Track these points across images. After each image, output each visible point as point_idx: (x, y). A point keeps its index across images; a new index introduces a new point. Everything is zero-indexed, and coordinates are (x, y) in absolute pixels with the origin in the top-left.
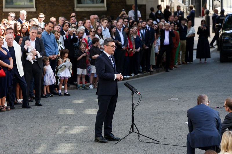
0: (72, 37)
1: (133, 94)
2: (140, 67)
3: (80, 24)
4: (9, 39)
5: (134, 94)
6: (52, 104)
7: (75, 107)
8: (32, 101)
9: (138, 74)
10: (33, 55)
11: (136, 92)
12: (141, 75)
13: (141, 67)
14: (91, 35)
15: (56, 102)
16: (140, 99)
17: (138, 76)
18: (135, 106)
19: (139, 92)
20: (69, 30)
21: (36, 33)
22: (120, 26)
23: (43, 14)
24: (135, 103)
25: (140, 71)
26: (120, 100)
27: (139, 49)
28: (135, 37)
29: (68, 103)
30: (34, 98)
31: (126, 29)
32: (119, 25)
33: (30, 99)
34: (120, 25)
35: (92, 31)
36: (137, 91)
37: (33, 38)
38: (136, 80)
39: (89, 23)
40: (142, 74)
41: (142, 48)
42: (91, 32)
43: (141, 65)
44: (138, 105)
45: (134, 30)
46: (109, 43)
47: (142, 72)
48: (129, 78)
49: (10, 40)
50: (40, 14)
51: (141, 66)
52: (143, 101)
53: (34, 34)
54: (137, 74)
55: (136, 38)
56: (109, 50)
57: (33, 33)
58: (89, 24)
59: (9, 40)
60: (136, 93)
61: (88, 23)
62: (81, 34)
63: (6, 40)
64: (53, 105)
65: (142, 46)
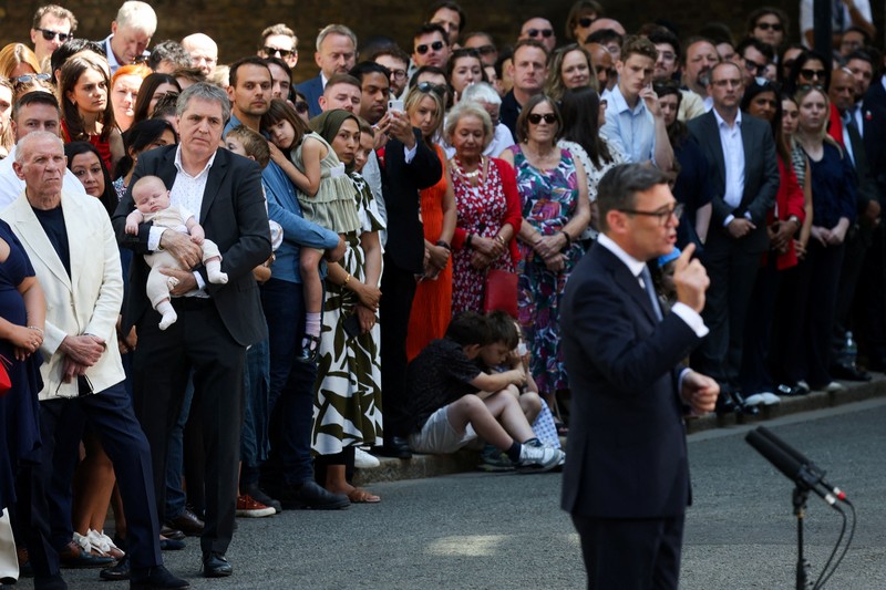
0: (409, 154)
1: (798, 502)
2: (846, 339)
3: (462, 72)
4: (44, 159)
5: (808, 502)
6: (300, 563)
7: (442, 583)
8: (175, 546)
9: (834, 385)
10: (174, 265)
11: (819, 487)
12: (850, 390)
13: (850, 343)
14: (531, 143)
15: (325, 549)
16: (845, 536)
17: (833, 393)
18: (812, 576)
19: (837, 491)
20: (390, 110)
21: (212, 120)
22: (730, 87)
23: (289, 30)
24: (816, 557)
25: (845, 365)
26: (721, 544)
27: (840, 230)
28: (818, 156)
29: (400, 561)
30: (190, 530)
31: (763, 102)
32: (724, 82)
33: (164, 533)
34: (734, 82)
35: (536, 119)
36: (827, 480)
37: (197, 153)
38: (819, 422)
39: (531, 68)
40: (854, 384)
41: (857, 226)
42: (532, 126)
43: (847, 330)
44: (829, 570)
45: (807, 112)
46: (640, 196)
47: (857, 373)
48: (775, 405)
49: (51, 164)
50: (270, 33)
51: (849, 334)
52: (863, 552)
53: (204, 126)
54: (829, 382)
55: (823, 161)
56: (644, 239)
57: (197, 119)
58: (533, 74)
59: (41, 167)
60: (823, 496)
61: (525, 64)
62: (466, 132)
63: (26, 165)
64: (306, 572)
65: (858, 213)
